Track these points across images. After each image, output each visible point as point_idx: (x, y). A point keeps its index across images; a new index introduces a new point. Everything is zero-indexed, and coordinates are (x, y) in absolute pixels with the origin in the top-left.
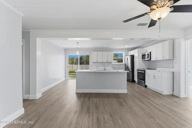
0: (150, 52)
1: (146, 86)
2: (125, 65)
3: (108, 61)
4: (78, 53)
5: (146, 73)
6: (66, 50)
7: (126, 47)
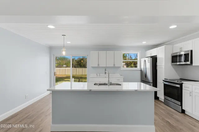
0: (192, 51)
1: (183, 112)
2: (141, 70)
3: (114, 65)
4: (64, 53)
5: (183, 88)
6: (51, 49)
7: (144, 43)
